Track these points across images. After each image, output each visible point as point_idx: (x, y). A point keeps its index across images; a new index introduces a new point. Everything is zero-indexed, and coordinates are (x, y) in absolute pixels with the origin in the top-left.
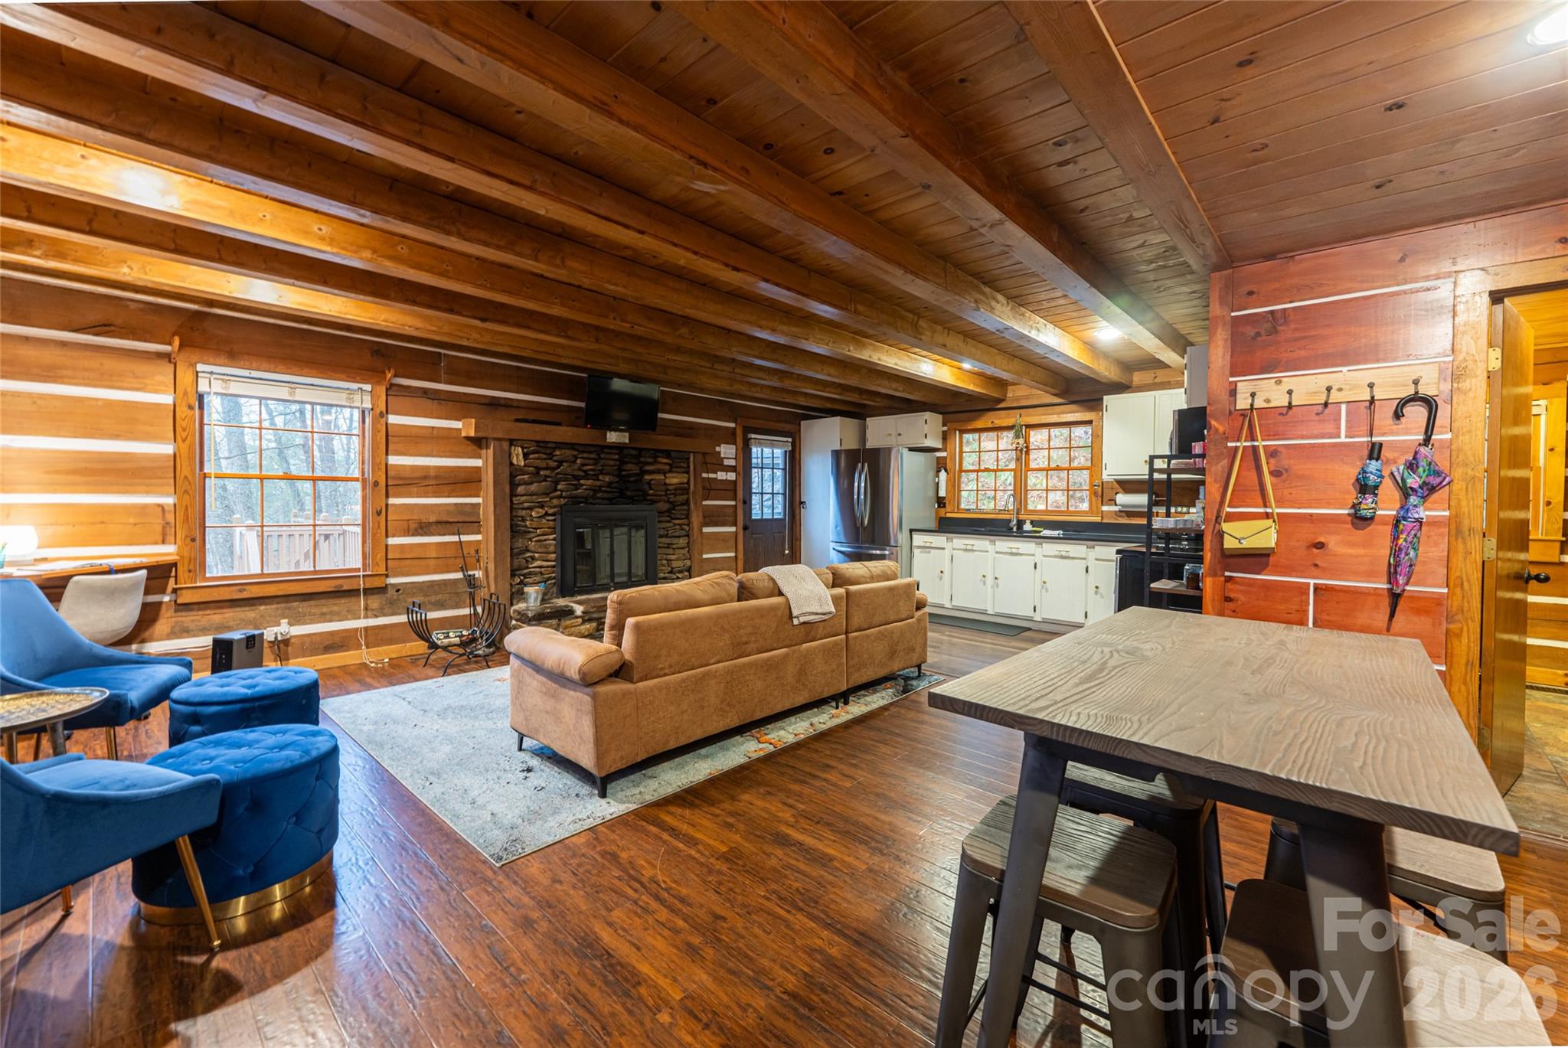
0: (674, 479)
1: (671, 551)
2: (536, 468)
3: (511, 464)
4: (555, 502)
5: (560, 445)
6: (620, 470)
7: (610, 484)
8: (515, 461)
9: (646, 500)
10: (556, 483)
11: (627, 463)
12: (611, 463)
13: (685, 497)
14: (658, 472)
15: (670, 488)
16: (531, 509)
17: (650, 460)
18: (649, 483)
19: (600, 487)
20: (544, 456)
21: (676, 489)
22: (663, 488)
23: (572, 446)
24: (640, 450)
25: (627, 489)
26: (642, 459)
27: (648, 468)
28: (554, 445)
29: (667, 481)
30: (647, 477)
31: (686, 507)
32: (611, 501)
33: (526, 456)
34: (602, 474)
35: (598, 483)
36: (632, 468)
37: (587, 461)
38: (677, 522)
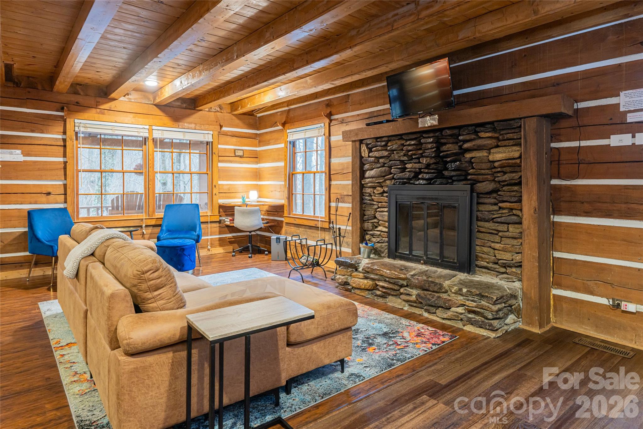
0: (499, 155)
1: (497, 239)
2: (375, 157)
3: (361, 157)
4: (388, 182)
5: (390, 138)
6: (438, 150)
7: (428, 166)
8: (363, 155)
9: (466, 179)
10: (390, 167)
11: (445, 144)
12: (429, 146)
13: (515, 176)
14: (479, 148)
15: (496, 164)
16: (374, 188)
17: (473, 136)
18: (470, 162)
19: (420, 169)
20: (380, 148)
21: (502, 166)
22: (489, 165)
23: (400, 137)
24: (460, 127)
25: (447, 169)
26: (461, 138)
27: (466, 146)
28: (386, 139)
29: (491, 158)
30: (468, 156)
31: (516, 188)
32: (430, 181)
33: (370, 150)
34: (423, 157)
35: (417, 166)
36: (450, 148)
37: (410, 148)
38: (507, 205)
